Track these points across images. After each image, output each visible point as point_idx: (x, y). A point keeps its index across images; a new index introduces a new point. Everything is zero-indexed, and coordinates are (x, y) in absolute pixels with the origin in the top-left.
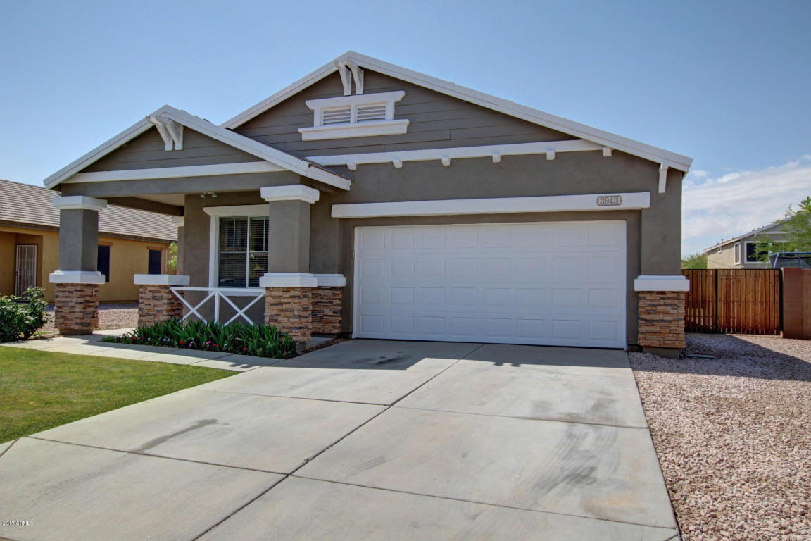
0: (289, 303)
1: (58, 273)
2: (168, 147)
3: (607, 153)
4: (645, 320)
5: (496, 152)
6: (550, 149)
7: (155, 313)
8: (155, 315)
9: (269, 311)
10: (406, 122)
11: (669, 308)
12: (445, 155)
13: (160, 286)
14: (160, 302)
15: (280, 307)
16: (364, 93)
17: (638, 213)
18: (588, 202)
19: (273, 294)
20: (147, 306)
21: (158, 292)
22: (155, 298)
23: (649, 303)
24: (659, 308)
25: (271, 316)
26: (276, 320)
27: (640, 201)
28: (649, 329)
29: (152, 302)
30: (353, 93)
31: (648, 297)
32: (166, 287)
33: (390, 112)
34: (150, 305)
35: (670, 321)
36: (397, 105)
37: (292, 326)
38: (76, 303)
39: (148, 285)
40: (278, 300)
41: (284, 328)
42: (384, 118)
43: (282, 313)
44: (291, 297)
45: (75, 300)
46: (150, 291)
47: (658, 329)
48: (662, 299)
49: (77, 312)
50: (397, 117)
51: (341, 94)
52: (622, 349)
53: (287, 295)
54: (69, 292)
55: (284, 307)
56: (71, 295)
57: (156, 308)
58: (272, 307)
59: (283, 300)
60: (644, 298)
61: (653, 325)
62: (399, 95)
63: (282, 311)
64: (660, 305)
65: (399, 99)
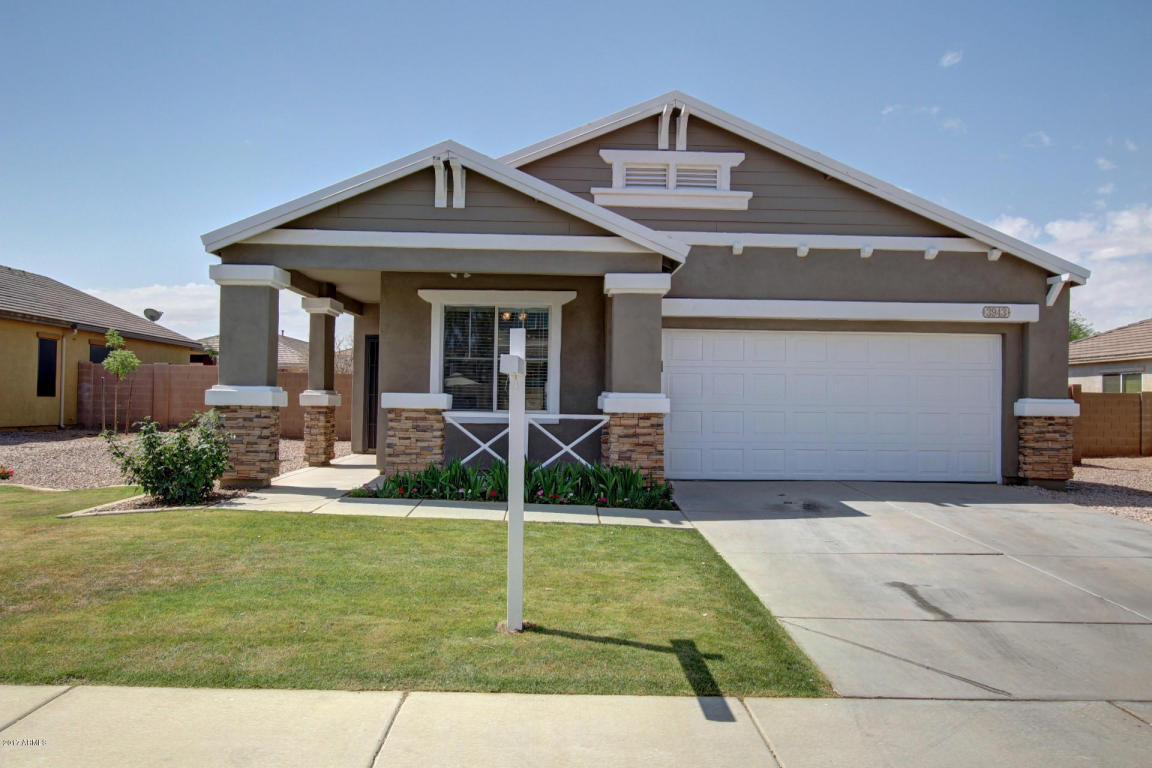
0: (650, 434)
1: (216, 388)
2: (441, 201)
3: (995, 256)
4: (1033, 449)
5: (867, 245)
6: (932, 247)
7: (418, 451)
8: (417, 454)
9: (615, 448)
10: (749, 195)
11: (1057, 435)
12: (803, 243)
13: (427, 411)
14: (428, 435)
15: (635, 440)
16: (688, 150)
17: (1023, 327)
18: (974, 313)
19: (623, 422)
20: (402, 441)
21: (424, 419)
22: (417, 428)
23: (1037, 430)
24: (1048, 435)
25: (621, 453)
26: (629, 459)
27: (1027, 313)
28: (1037, 459)
29: (414, 435)
30: (672, 147)
31: (1036, 423)
32: (438, 412)
33: (724, 179)
34: (409, 438)
35: (1058, 450)
36: (733, 171)
37: (654, 465)
38: (260, 437)
39: (404, 410)
40: (631, 431)
41: (642, 468)
42: (715, 187)
43: (639, 449)
44: (652, 426)
45: (257, 432)
46: (407, 418)
47: (1046, 459)
48: (1050, 425)
49: (262, 452)
50: (734, 187)
51: (655, 147)
52: (995, 483)
53: (643, 423)
54: (245, 419)
55: (641, 440)
56: (247, 424)
57: (419, 444)
58: (626, 440)
59: (638, 431)
60: (1032, 424)
61: (1042, 454)
62: (737, 158)
63: (638, 445)
64: (1049, 432)
65: (737, 164)
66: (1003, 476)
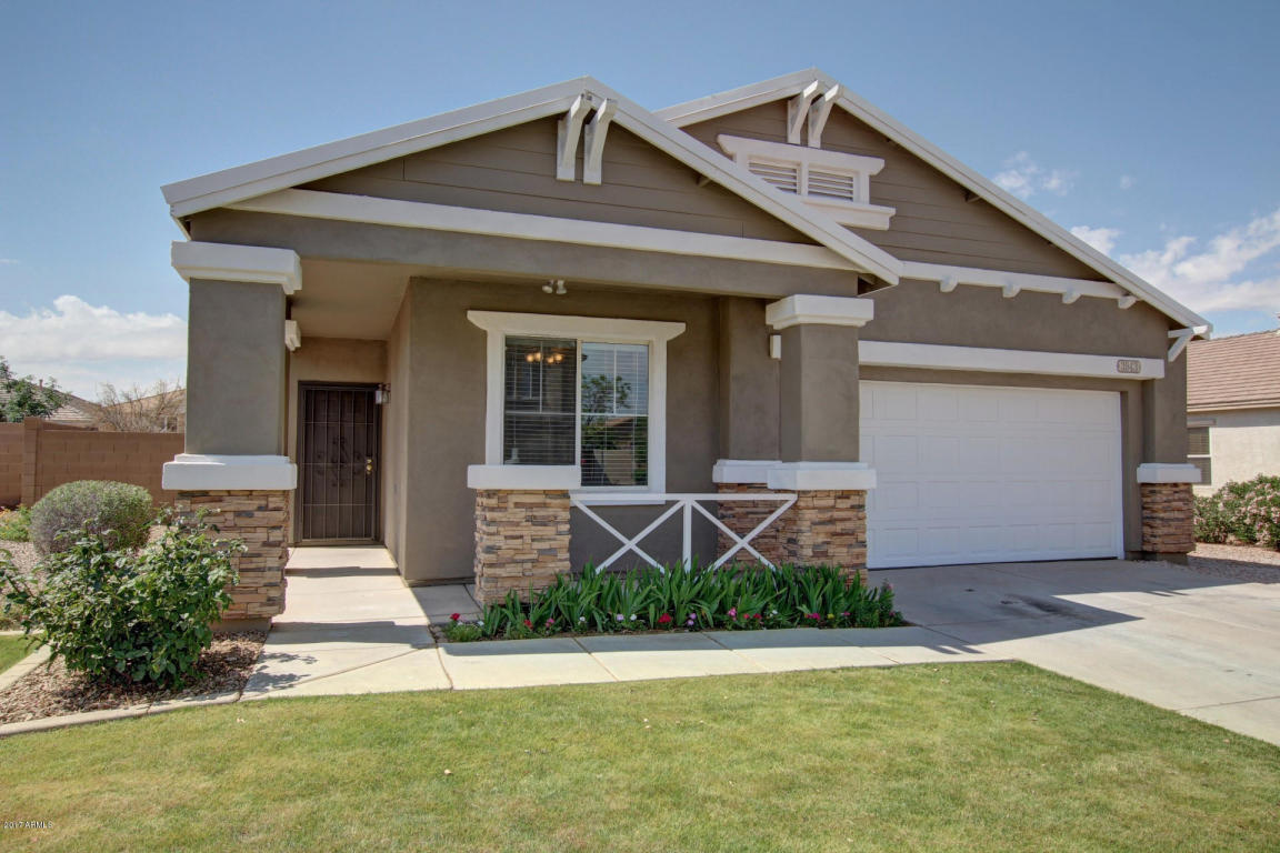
0: (849, 519)
1: (183, 459)
2: (566, 171)
4: (1162, 519)
5: (1013, 283)
6: (1073, 290)
7: (534, 556)
8: (533, 561)
9: (809, 539)
10: (892, 211)
11: (1181, 503)
12: (951, 276)
13: (546, 493)
14: (549, 531)
15: (830, 528)
16: (822, 148)
17: (1146, 385)
18: (1107, 366)
19: (817, 503)
20: (509, 541)
21: (544, 505)
22: (533, 520)
23: (1165, 498)
24: (1175, 504)
25: (815, 546)
26: (825, 554)
27: (1151, 369)
28: (1165, 530)
29: (528, 531)
30: (805, 143)
31: (1165, 491)
32: (565, 494)
33: (862, 190)
34: (521, 537)
35: (1183, 520)
36: (873, 180)
37: (855, 561)
38: (266, 544)
39: (511, 492)
40: (827, 515)
41: (842, 566)
42: (851, 198)
43: (838, 540)
44: (852, 507)
45: (261, 535)
46: (517, 505)
47: (1172, 530)
48: (1176, 492)
49: (270, 569)
50: (874, 200)
51: (784, 140)
53: (842, 504)
54: (238, 514)
55: (839, 527)
56: (242, 522)
57: (537, 545)
58: (820, 528)
59: (836, 514)
60: (1160, 492)
61: (1170, 526)
62: (876, 165)
63: (835, 534)
64: (1175, 500)
65: (875, 172)
66: (1126, 551)
